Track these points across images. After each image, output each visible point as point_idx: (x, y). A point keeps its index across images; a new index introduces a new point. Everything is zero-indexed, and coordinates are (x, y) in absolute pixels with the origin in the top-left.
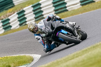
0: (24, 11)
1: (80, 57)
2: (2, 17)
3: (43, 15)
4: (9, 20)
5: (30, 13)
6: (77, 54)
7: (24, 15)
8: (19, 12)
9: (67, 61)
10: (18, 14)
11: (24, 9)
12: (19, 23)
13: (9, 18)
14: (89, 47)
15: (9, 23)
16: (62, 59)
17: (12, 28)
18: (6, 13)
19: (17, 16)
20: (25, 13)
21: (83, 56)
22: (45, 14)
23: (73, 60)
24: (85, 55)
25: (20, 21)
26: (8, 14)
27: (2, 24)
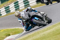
1: (51, 29)
2: (5, 5)
3: (29, 4)
4: (9, 7)
5: (22, 3)
6: (49, 27)
7: (18, 4)
8: (15, 2)
9: (43, 32)
10: (15, 3)
12: (15, 9)
13: (9, 6)
14: (57, 23)
15: (9, 9)
16: (41, 30)
17: (11, 12)
18: (8, 3)
19: (14, 5)
20: (19, 3)
21: (53, 29)
22: (31, 4)
23: (47, 31)
24: (55, 28)
25: (15, 8)
27: (5, 9)
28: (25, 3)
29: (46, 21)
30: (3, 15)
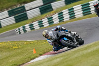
0: (62, 13)
2: (47, 16)
11: (63, 11)
12: (59, 20)
13: (52, 16)
15: (52, 20)
17: (54, 23)
19: (58, 15)
26: (52, 14)
27: (47, 20)
28: (70, 15)
29: (77, 43)
30: (45, 26)
